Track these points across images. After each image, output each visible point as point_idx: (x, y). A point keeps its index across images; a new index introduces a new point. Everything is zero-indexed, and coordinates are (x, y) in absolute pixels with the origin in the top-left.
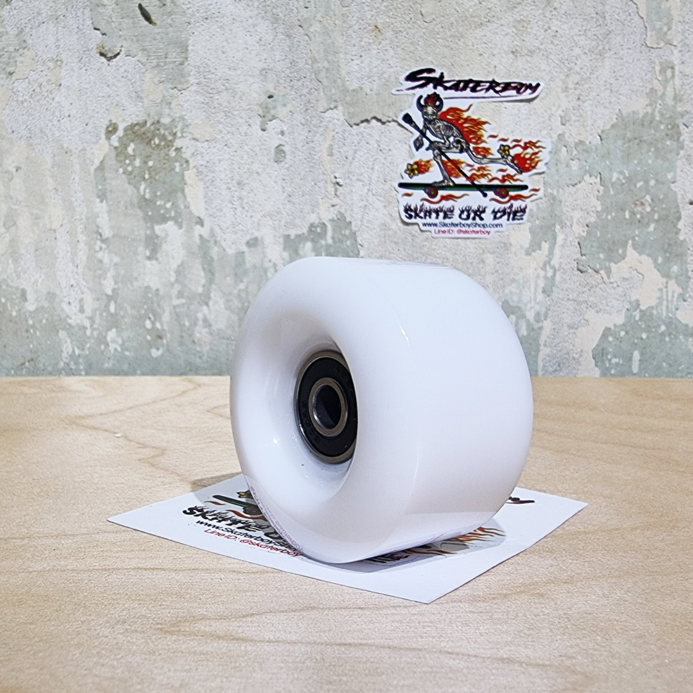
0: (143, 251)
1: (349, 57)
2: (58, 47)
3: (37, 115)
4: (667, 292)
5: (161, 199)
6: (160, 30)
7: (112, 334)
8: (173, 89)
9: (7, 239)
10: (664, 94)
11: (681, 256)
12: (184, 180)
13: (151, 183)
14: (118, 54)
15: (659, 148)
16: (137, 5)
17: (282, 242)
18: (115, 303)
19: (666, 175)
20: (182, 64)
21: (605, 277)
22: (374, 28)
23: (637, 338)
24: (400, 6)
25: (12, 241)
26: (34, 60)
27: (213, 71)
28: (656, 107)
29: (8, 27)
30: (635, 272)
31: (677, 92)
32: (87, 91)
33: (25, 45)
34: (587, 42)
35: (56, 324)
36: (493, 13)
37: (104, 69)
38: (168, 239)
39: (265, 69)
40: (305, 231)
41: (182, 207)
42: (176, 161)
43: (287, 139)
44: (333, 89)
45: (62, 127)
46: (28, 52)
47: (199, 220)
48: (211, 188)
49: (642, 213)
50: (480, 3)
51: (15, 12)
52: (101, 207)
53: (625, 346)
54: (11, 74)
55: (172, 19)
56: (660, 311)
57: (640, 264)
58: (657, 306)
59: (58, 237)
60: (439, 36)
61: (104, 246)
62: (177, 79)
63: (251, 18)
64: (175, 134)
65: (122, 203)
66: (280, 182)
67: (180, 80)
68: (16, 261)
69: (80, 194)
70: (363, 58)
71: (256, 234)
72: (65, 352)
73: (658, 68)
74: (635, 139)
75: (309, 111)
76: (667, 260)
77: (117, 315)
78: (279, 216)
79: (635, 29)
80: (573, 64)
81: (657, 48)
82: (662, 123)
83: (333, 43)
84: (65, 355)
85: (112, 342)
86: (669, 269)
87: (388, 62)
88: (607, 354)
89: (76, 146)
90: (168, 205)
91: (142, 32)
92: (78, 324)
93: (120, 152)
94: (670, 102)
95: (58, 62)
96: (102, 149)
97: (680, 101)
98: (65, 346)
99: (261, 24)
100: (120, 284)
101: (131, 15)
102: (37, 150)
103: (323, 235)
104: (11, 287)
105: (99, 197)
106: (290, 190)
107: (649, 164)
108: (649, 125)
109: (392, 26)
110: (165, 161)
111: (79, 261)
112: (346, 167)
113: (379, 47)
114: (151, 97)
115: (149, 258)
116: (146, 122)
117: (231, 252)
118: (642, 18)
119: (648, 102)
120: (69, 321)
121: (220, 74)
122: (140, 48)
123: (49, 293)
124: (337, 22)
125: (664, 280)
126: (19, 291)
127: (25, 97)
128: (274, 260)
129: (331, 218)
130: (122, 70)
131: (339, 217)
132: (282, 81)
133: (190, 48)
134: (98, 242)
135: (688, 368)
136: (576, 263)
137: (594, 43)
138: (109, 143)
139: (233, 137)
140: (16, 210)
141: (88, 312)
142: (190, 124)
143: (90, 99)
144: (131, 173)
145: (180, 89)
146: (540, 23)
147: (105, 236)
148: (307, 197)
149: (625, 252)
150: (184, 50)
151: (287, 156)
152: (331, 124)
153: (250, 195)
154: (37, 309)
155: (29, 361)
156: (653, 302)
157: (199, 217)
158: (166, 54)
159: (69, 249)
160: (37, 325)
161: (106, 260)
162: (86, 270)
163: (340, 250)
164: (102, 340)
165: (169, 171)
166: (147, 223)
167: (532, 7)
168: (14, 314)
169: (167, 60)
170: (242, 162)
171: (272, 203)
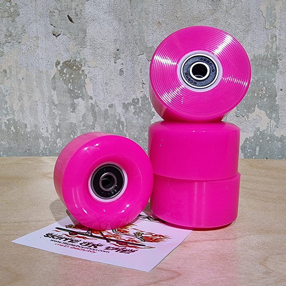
0: (70, 109)
1: (148, 34)
2: (37, 32)
3: (30, 58)
4: (271, 124)
5: (76, 90)
6: (76, 25)
7: (58, 140)
8: (81, 47)
9: (19, 105)
10: (272, 47)
11: (276, 111)
12: (85, 82)
13: (73, 83)
14: (60, 34)
15: (269, 69)
16: (67, 15)
17: (122, 105)
18: (60, 129)
19: (272, 79)
20: (84, 38)
21: (246, 119)
22: (158, 23)
23: (258, 142)
24: (168, 14)
25: (21, 106)
26: (28, 37)
27: (96, 40)
28: (269, 52)
29: (18, 25)
30: (258, 116)
31: (277, 47)
32: (48, 49)
33: (25, 31)
34: (242, 27)
35: (38, 136)
36: (205, 16)
37: (55, 40)
38: (79, 105)
39: (116, 39)
40: (131, 101)
41: (85, 93)
42: (82, 75)
43: (124, 66)
44: (142, 47)
45: (39, 63)
46: (27, 34)
47: (91, 97)
48: (95, 85)
49: (262, 94)
50: (200, 12)
51: (21, 19)
52: (54, 93)
53: (253, 145)
54: (20, 43)
55: (80, 20)
56: (267, 132)
57: (260, 114)
58: (266, 130)
59: (38, 104)
60: (183, 26)
61: (55, 107)
62: (82, 44)
63: (110, 19)
64: (82, 65)
65: (62, 91)
66: (121, 83)
67: (84, 44)
68: (23, 113)
69: (46, 88)
70: (154, 35)
71: (112, 103)
72: (41, 147)
73: (270, 37)
74: (260, 65)
75: (133, 55)
76: (271, 112)
77: (60, 133)
78: (121, 96)
79: (261, 22)
80: (236, 36)
81: (270, 29)
82: (271, 59)
83: (142, 29)
84: (41, 148)
85: (58, 143)
86: (272, 115)
87: (164, 36)
88: (246, 148)
89: (44, 70)
90: (79, 92)
91: (69, 26)
92: (46, 136)
93: (61, 72)
94: (274, 50)
95: (37, 38)
96: (54, 71)
97: (278, 50)
98: (41, 144)
99: (115, 22)
100: (61, 122)
101: (65, 19)
102: (30, 71)
103: (138, 103)
104: (21, 123)
105: (53, 89)
106: (125, 86)
107: (265, 75)
108: (265, 60)
109: (165, 22)
110: (78, 75)
111: (46, 113)
112: (147, 77)
113: (160, 30)
114: (73, 51)
115: (72, 112)
116: (71, 60)
117: (103, 109)
118: (264, 17)
119: (265, 51)
120: (43, 135)
121: (99, 42)
122: (68, 32)
123: (35, 125)
124: (144, 21)
125: (270, 120)
126: (24, 124)
127: (25, 51)
128: (119, 112)
129: (141, 96)
130: (61, 40)
131: (144, 96)
132: (122, 44)
133: (87, 32)
134: (53, 106)
135: (277, 153)
136: (235, 113)
137: (245, 27)
138: (57, 68)
139: (103, 65)
140: (23, 94)
141: (50, 132)
142: (88, 61)
143: (50, 52)
144: (65, 80)
145: (83, 47)
146: (223, 20)
147: (55, 104)
148: (132, 88)
149: (254, 109)
150: (85, 33)
151: (124, 73)
152: (141, 60)
153: (110, 88)
154: (31, 131)
155: (28, 150)
156: (265, 128)
157: (91, 96)
158: (78, 34)
159: (42, 109)
160: (31, 137)
161: (56, 113)
162: (49, 116)
163: (144, 109)
164: (55, 142)
165: (80, 79)
166: (71, 99)
167: (220, 14)
168: (22, 133)
169: (79, 36)
170: (107, 75)
171: (119, 91)
